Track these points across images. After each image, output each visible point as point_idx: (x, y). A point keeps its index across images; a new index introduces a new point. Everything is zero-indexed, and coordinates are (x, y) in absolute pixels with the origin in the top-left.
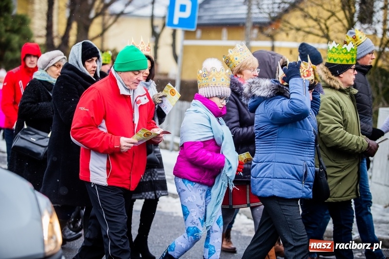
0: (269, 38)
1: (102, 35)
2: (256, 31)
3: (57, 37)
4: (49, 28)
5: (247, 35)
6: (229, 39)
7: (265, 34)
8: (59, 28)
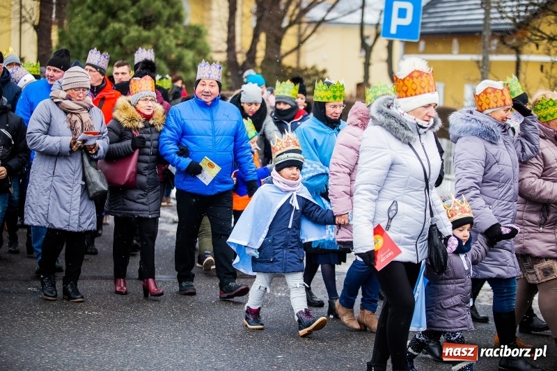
0: (513, 51)
1: (297, 48)
2: (495, 42)
3: (240, 52)
4: (231, 40)
5: (484, 47)
6: (460, 53)
7: (508, 45)
8: (243, 41)
